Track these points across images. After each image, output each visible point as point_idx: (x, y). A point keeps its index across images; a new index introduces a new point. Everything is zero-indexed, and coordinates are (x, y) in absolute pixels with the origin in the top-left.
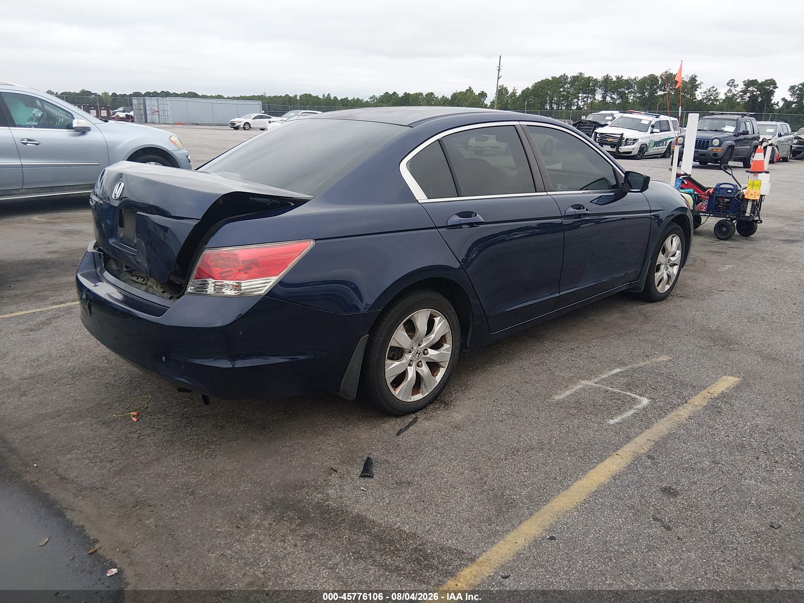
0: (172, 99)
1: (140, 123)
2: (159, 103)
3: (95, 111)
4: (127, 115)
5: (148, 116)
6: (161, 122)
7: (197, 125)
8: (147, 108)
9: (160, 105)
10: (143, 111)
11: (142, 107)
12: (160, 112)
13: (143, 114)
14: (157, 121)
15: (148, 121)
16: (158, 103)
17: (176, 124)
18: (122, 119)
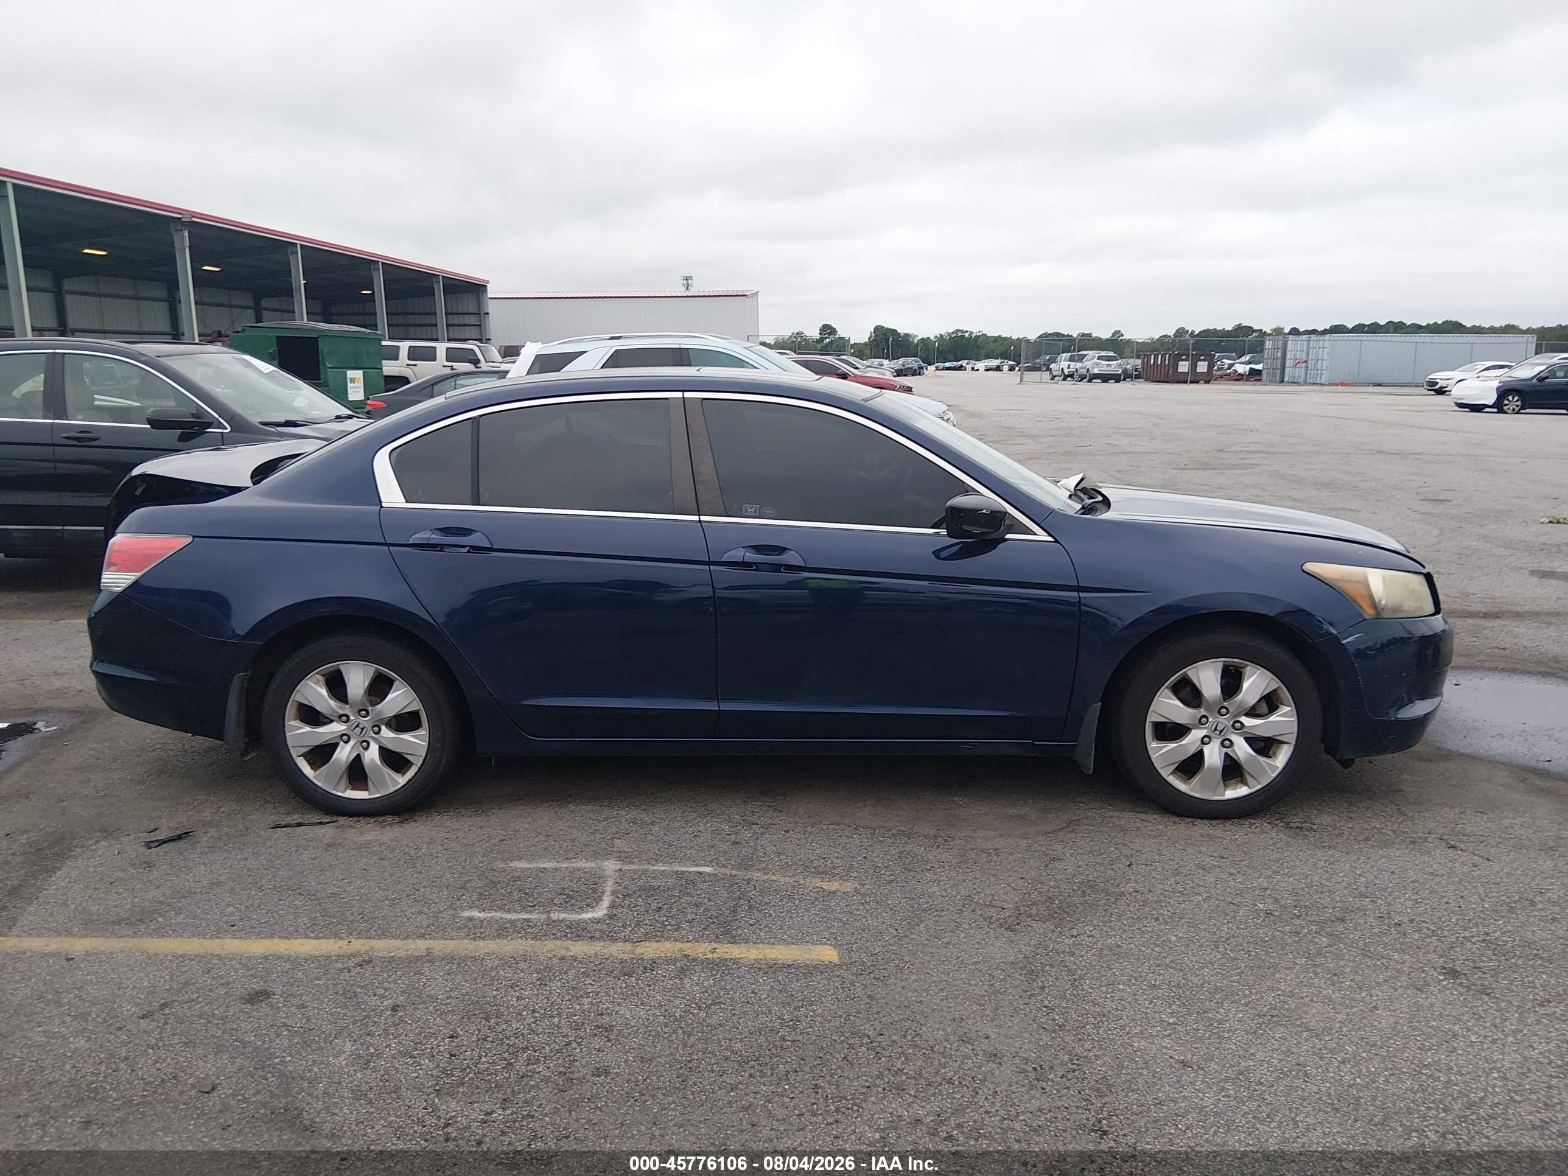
0: (1336, 338)
1: (1272, 382)
2: (1311, 346)
3: (1206, 363)
4: (1252, 369)
5: (1287, 371)
6: (1308, 381)
7: (1380, 385)
8: (1288, 357)
9: (1311, 351)
10: (1279, 361)
11: (1279, 355)
12: (1310, 362)
13: (1279, 367)
14: (1301, 380)
15: (1286, 379)
16: (1309, 344)
17: (1337, 385)
18: (1239, 378)
